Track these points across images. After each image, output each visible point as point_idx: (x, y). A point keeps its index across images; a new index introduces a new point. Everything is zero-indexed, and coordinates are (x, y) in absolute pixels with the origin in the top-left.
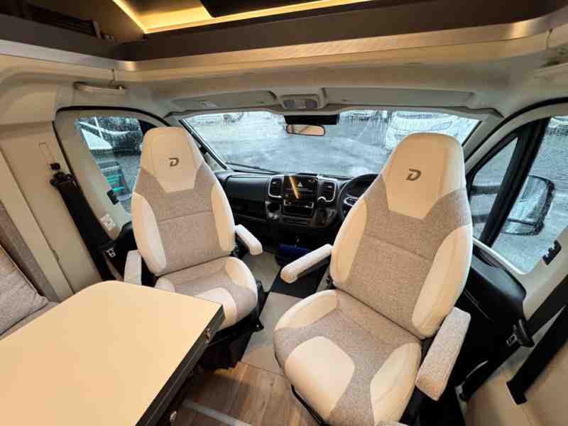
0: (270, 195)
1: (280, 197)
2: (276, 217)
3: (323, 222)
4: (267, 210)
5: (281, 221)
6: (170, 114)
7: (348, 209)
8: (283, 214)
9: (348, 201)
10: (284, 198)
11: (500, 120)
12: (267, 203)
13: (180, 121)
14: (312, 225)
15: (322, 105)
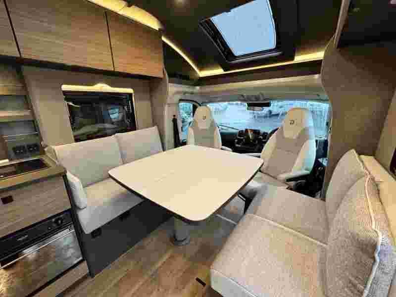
0: (238, 137)
2: (239, 146)
8: (243, 145)
10: (244, 138)
12: (236, 141)
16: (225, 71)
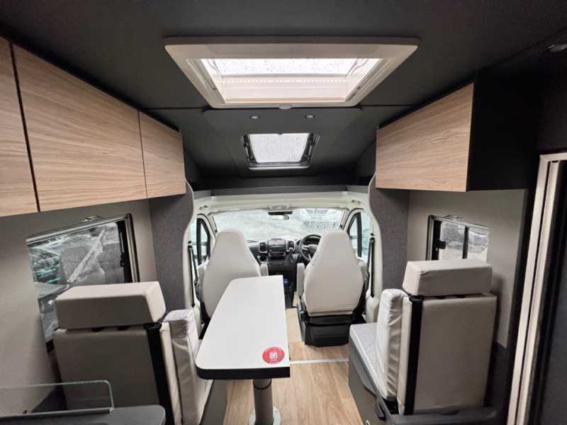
1: (266, 252)
6: (209, 214)
15: (288, 207)
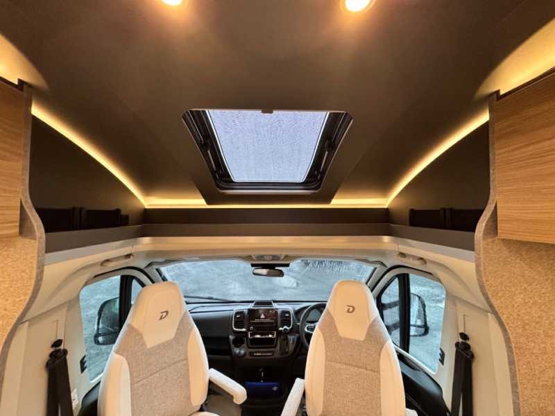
0: (235, 329)
2: (242, 352)
3: (287, 350)
4: (232, 346)
5: (248, 356)
6: (150, 265)
7: (309, 337)
8: (249, 348)
9: (308, 329)
10: (249, 330)
11: (386, 269)
12: (231, 337)
13: (157, 269)
14: (277, 355)
16: (209, 203)
